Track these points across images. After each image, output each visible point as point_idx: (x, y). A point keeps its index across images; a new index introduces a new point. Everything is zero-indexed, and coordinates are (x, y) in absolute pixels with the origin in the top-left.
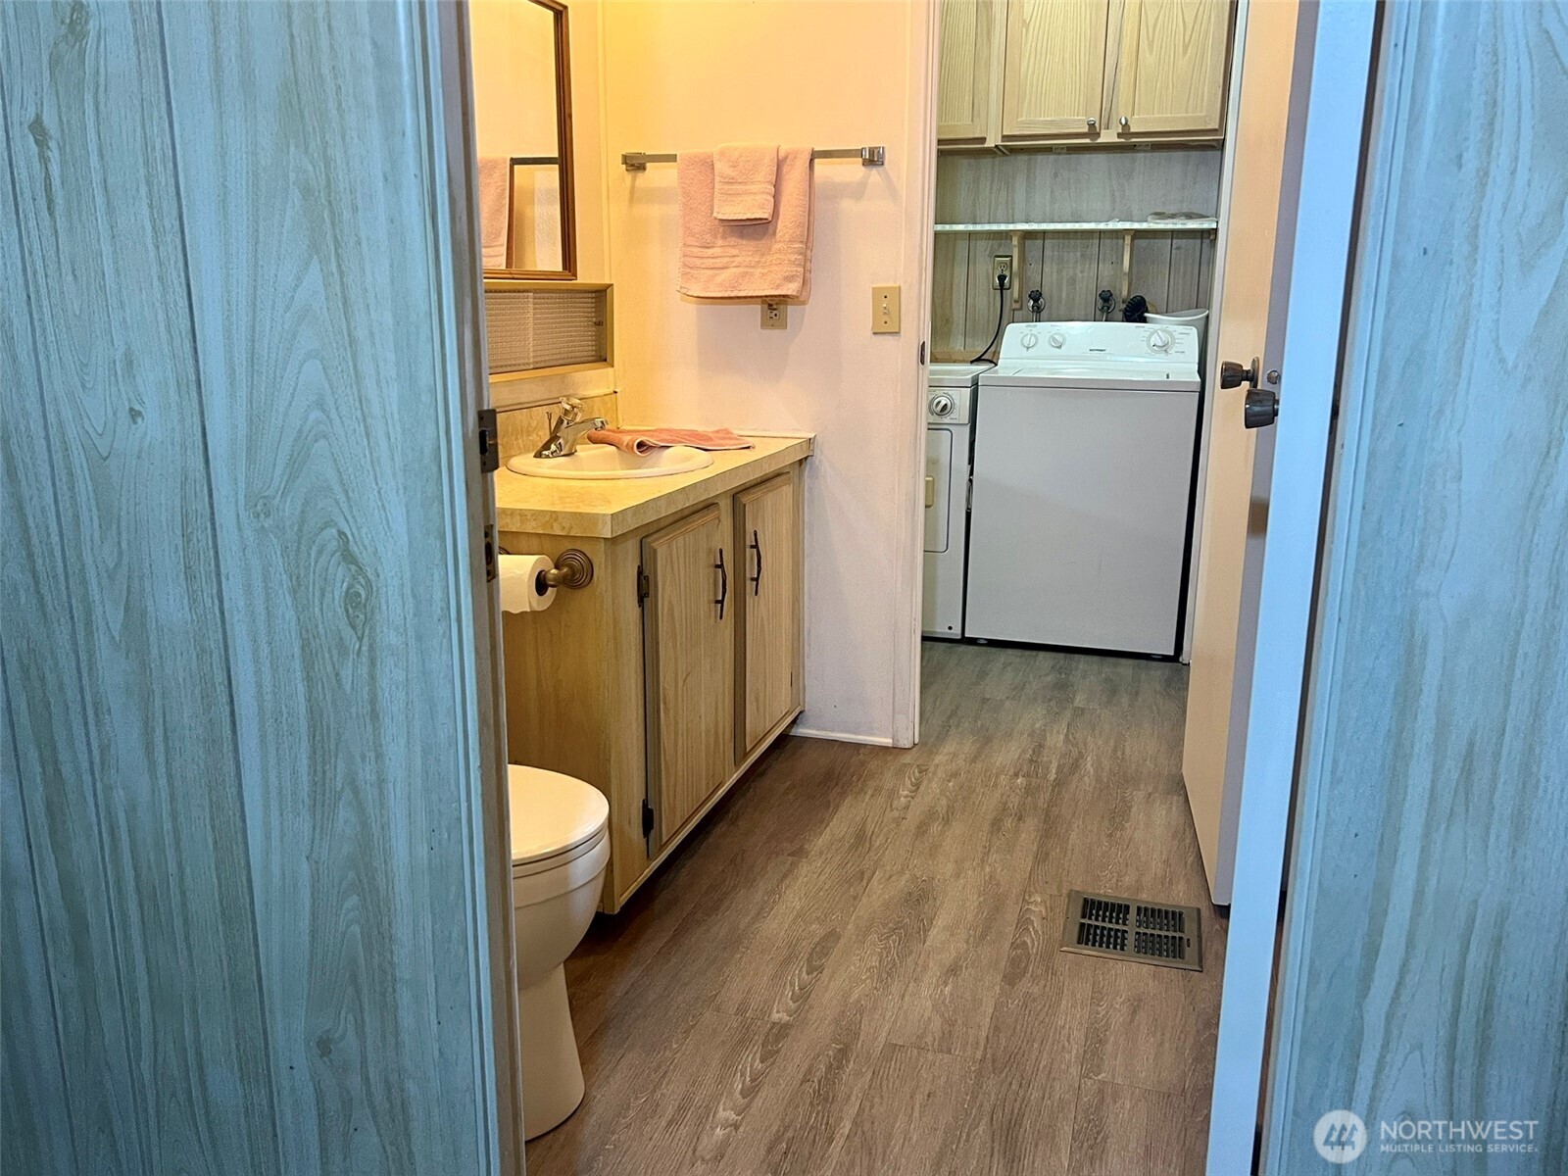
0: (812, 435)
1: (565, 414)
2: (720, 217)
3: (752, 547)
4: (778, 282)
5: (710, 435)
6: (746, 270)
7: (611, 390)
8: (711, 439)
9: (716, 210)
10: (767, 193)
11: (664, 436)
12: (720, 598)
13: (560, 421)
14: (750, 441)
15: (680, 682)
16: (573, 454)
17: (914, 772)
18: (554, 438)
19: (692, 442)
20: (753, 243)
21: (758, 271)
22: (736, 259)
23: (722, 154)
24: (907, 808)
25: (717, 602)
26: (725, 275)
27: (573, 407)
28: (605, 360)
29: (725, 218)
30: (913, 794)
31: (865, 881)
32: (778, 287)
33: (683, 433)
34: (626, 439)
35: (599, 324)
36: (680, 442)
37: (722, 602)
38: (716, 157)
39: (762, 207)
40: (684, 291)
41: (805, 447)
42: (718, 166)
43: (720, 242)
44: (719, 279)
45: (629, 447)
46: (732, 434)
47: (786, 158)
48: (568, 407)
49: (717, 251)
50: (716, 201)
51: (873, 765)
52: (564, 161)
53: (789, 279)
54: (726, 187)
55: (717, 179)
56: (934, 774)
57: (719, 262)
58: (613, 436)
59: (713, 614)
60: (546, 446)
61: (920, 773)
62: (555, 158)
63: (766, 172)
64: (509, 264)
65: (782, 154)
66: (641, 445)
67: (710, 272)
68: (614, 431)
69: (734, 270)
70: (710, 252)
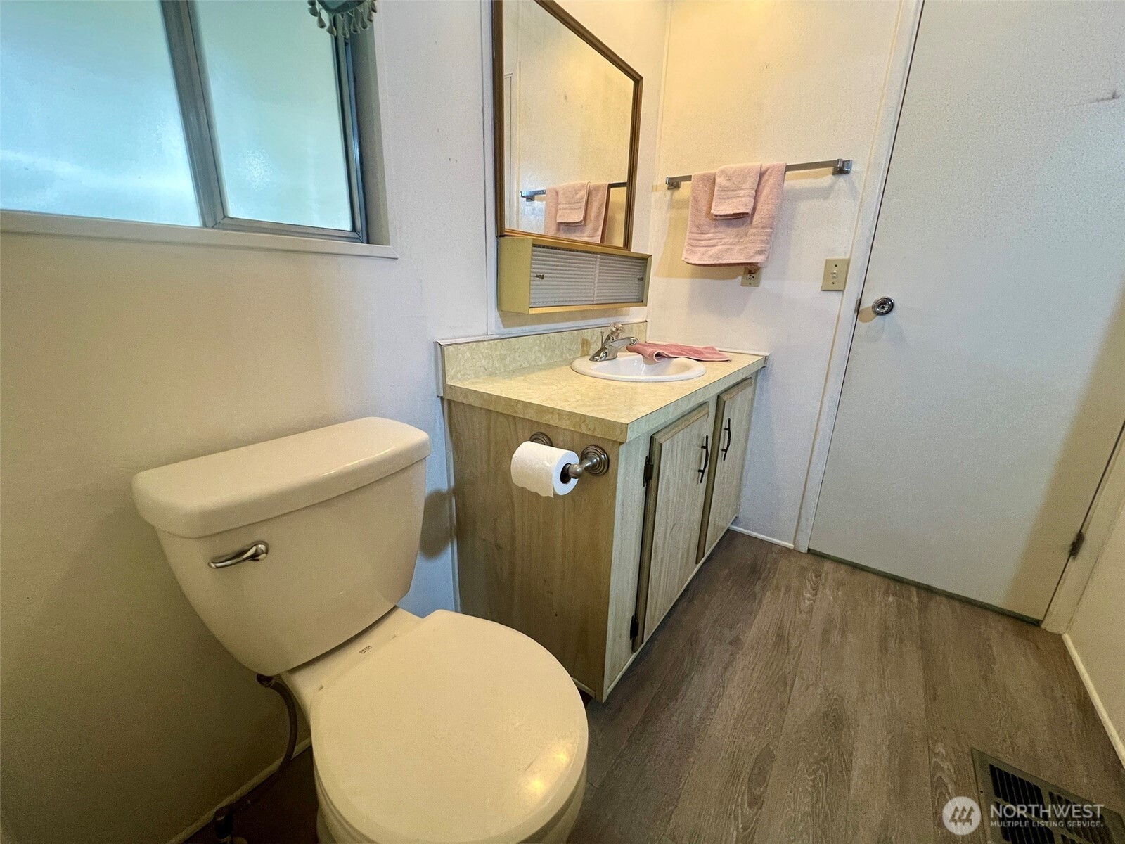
0: (767, 354)
1: (612, 334)
2: (716, 213)
3: (726, 429)
4: (752, 254)
5: (702, 350)
6: (729, 247)
7: (644, 320)
8: (702, 353)
9: (713, 208)
10: (749, 196)
11: (673, 350)
12: (702, 469)
13: (608, 338)
14: (729, 356)
15: (669, 531)
16: (614, 358)
17: (811, 576)
18: (603, 349)
19: (691, 355)
20: (735, 229)
21: (737, 248)
22: (723, 240)
23: (722, 172)
24: (811, 611)
25: (700, 471)
26: (713, 251)
27: (617, 330)
28: (642, 302)
29: (719, 213)
30: (814, 598)
31: (788, 688)
32: (750, 258)
33: (686, 348)
34: (650, 350)
35: (642, 279)
36: (683, 355)
37: (703, 471)
38: (718, 174)
39: (746, 205)
40: (686, 260)
41: (763, 361)
42: (718, 180)
43: (713, 230)
44: (710, 253)
45: (651, 355)
46: (716, 350)
47: (766, 171)
48: (614, 329)
49: (710, 235)
50: (714, 203)
51: (783, 563)
52: (630, 185)
53: (760, 252)
54: (722, 193)
55: (717, 188)
56: (826, 579)
57: (711, 242)
58: (641, 348)
59: (696, 479)
60: (598, 354)
61: (816, 577)
62: (626, 183)
63: (751, 182)
64: (602, 240)
65: (763, 169)
66: (658, 355)
67: (705, 249)
68: (643, 345)
69: (720, 247)
70: (706, 236)
